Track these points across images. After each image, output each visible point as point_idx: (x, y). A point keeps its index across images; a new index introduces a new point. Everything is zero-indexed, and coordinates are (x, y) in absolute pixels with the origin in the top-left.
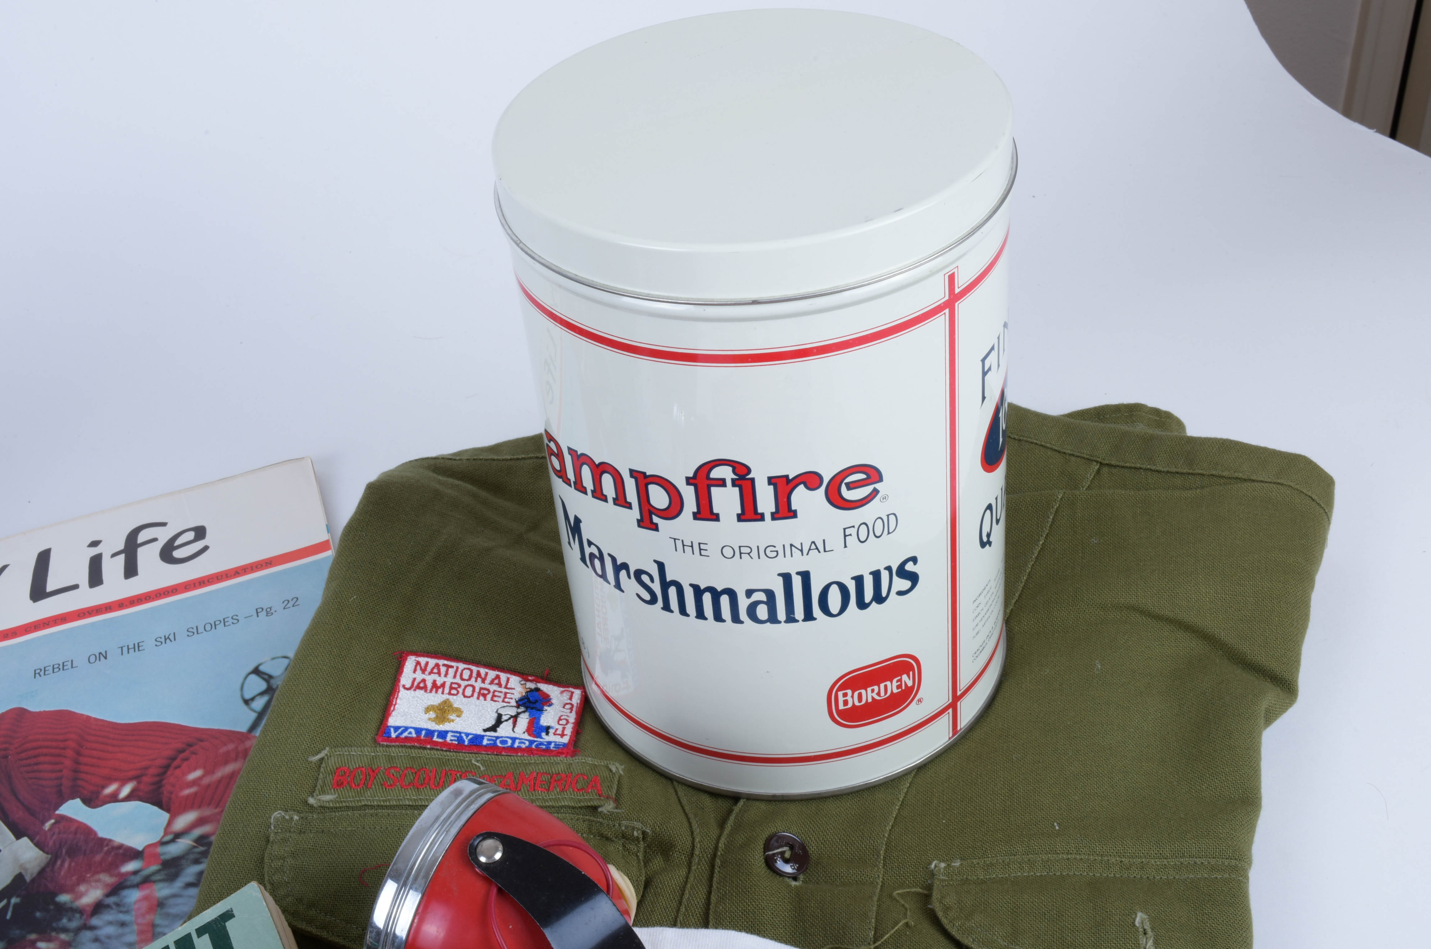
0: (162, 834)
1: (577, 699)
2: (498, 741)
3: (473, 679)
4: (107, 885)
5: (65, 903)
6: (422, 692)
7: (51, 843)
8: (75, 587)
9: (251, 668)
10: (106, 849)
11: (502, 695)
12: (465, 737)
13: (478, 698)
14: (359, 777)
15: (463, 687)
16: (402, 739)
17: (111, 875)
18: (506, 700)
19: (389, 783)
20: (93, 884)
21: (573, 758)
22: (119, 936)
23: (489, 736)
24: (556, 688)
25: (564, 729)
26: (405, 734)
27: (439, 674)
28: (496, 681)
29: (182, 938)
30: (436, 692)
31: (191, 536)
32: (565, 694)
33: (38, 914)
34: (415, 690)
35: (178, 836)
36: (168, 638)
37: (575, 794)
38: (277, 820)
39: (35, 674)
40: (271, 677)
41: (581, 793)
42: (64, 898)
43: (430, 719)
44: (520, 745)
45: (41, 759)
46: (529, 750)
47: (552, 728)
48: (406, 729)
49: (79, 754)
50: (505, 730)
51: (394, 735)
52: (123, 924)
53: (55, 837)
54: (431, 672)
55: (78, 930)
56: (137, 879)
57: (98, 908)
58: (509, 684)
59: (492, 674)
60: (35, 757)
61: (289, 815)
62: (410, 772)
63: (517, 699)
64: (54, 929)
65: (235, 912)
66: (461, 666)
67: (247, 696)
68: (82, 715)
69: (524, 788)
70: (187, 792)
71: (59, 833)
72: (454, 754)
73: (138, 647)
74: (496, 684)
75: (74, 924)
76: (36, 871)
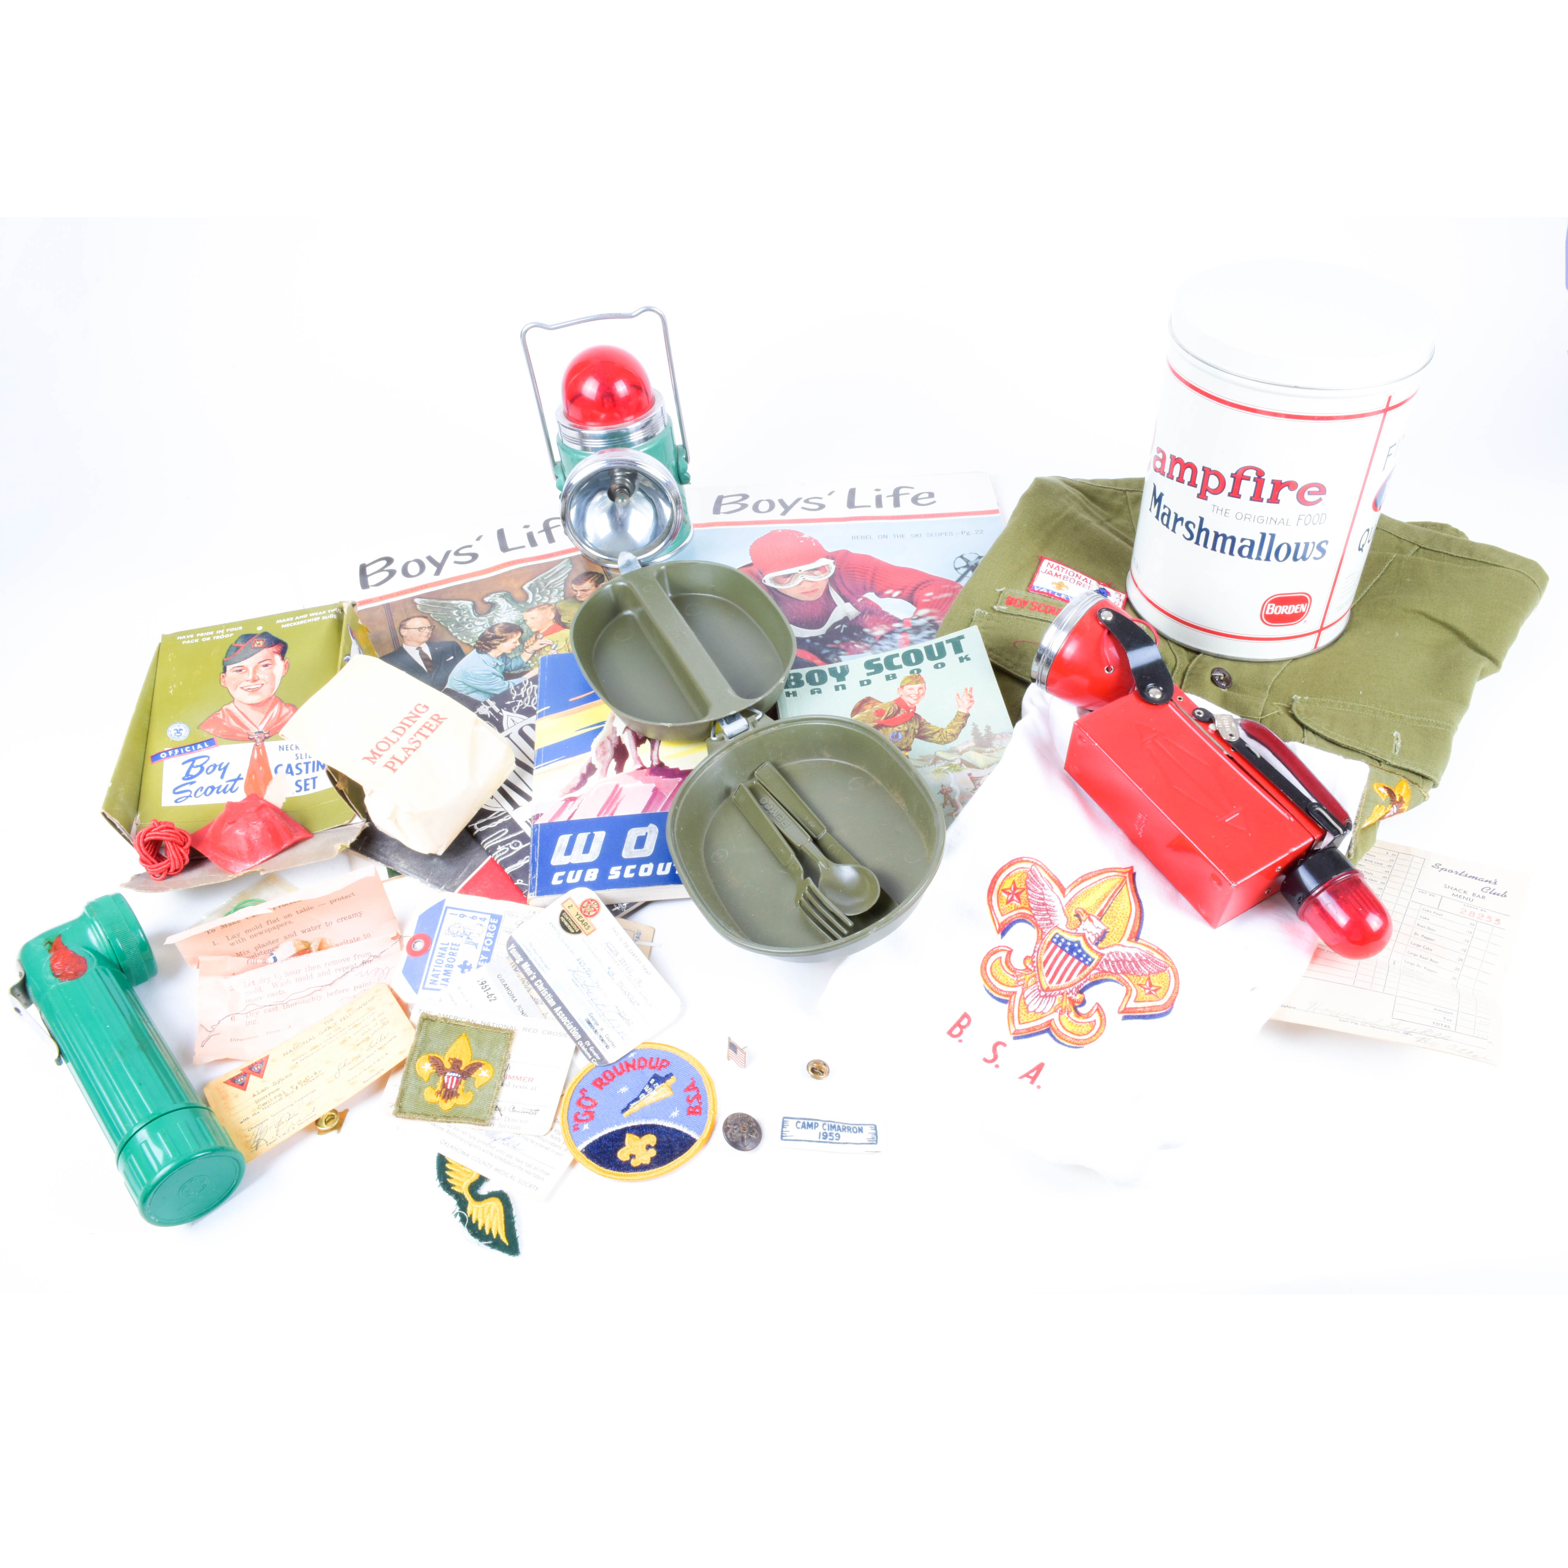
3: (1075, 576)
4: (886, 630)
5: (867, 632)
6: (1050, 575)
7: (861, 608)
8: (869, 506)
9: (960, 555)
10: (885, 615)
11: (1088, 586)
13: (1077, 585)
14: (1018, 603)
15: (1070, 579)
16: (1041, 592)
17: (888, 626)
18: (1090, 588)
19: (1032, 608)
24: (1113, 591)
26: (1041, 590)
27: (1059, 570)
29: (939, 642)
30: (1057, 577)
32: (1117, 593)
33: (855, 634)
34: (1047, 574)
35: (919, 618)
36: (918, 535)
38: (977, 612)
39: (852, 538)
40: (969, 561)
42: (866, 630)
43: (1053, 587)
45: (856, 573)
48: (1042, 588)
49: (874, 574)
51: (1036, 590)
52: (893, 647)
53: (863, 606)
54: (1055, 569)
55: (873, 644)
56: (900, 630)
57: (882, 638)
58: (1091, 583)
60: (853, 571)
61: (984, 611)
62: (1043, 606)
63: (1095, 589)
64: (862, 641)
65: (965, 636)
67: (957, 567)
68: (875, 558)
70: (925, 600)
71: (865, 605)
73: (903, 537)
74: (1085, 581)
75: (872, 641)
76: (854, 617)
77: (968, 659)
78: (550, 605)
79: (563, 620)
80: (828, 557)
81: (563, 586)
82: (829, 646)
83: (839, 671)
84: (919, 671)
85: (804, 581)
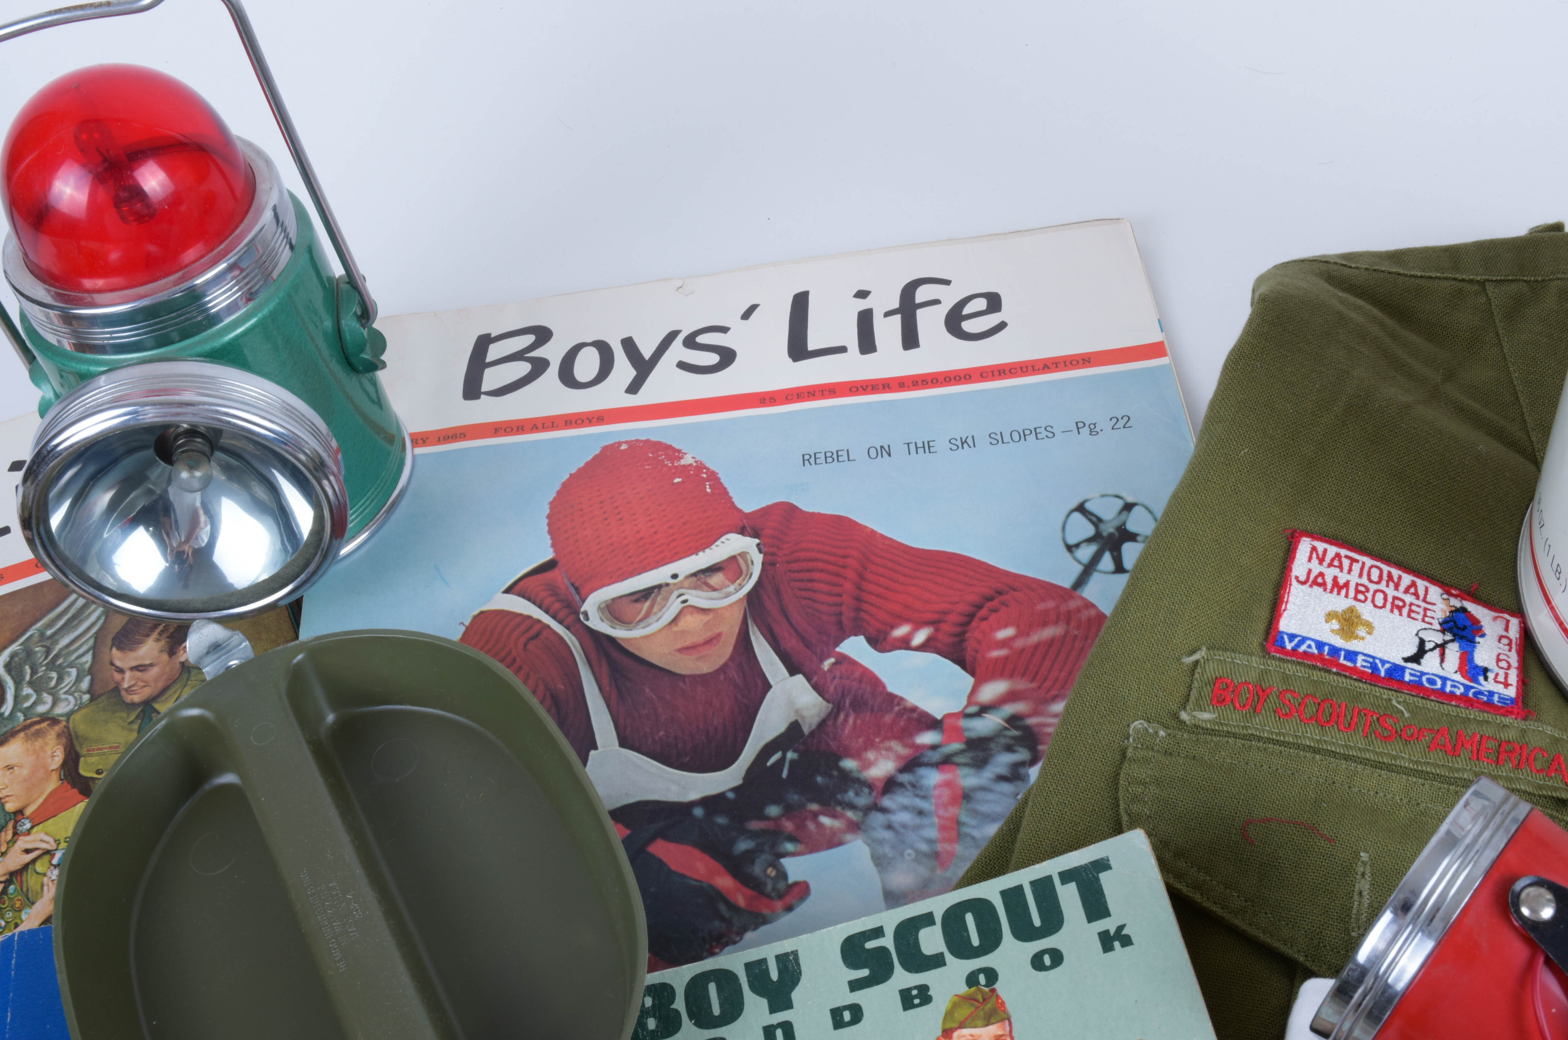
0: (965, 703)
1: (1514, 632)
2: (1424, 679)
3: (1384, 583)
5: (851, 771)
6: (1321, 590)
7: (832, 689)
8: (842, 350)
9: (1074, 504)
10: (897, 709)
11: (1421, 611)
12: (1380, 665)
13: (1392, 611)
14: (1244, 695)
15: (1371, 592)
16: (1301, 653)
17: (905, 745)
18: (1427, 619)
19: (1283, 711)
20: (883, 752)
21: (1527, 723)
22: (917, 828)
23: (1412, 669)
24: (1486, 611)
25: (1507, 675)
26: (1303, 648)
27: (1341, 567)
28: (1412, 590)
29: (1040, 879)
30: (1339, 593)
31: (980, 304)
32: (1499, 621)
33: (819, 779)
34: (1311, 586)
35: (984, 709)
36: (966, 441)
37: (1534, 775)
39: (804, 460)
40: (1100, 520)
41: (1541, 776)
42: (849, 764)
43: (1333, 631)
44: (1453, 689)
45: (817, 575)
46: (1464, 698)
47: (1491, 671)
48: (1304, 639)
49: (862, 577)
50: (1430, 663)
51: (1289, 646)
53: (836, 682)
54: (1330, 565)
55: (867, 810)
56: (936, 756)
57: (890, 785)
58: (1428, 596)
59: (1407, 579)
60: (808, 571)
61: (1153, 728)
62: (1312, 702)
63: (1440, 620)
64: (839, 803)
65: (1112, 863)
66: (1369, 562)
67: (1072, 541)
68: (866, 527)
69: (1465, 754)
70: (996, 653)
71: (841, 678)
72: (1369, 686)
73: (927, 447)
74: (1412, 594)
75: (863, 800)
76: (815, 721)
77: (1126, 941)
78: (54, 721)
79: (85, 771)
80: (742, 531)
81: (88, 658)
82: (755, 825)
83: (774, 975)
84: (991, 975)
85: (688, 609)
